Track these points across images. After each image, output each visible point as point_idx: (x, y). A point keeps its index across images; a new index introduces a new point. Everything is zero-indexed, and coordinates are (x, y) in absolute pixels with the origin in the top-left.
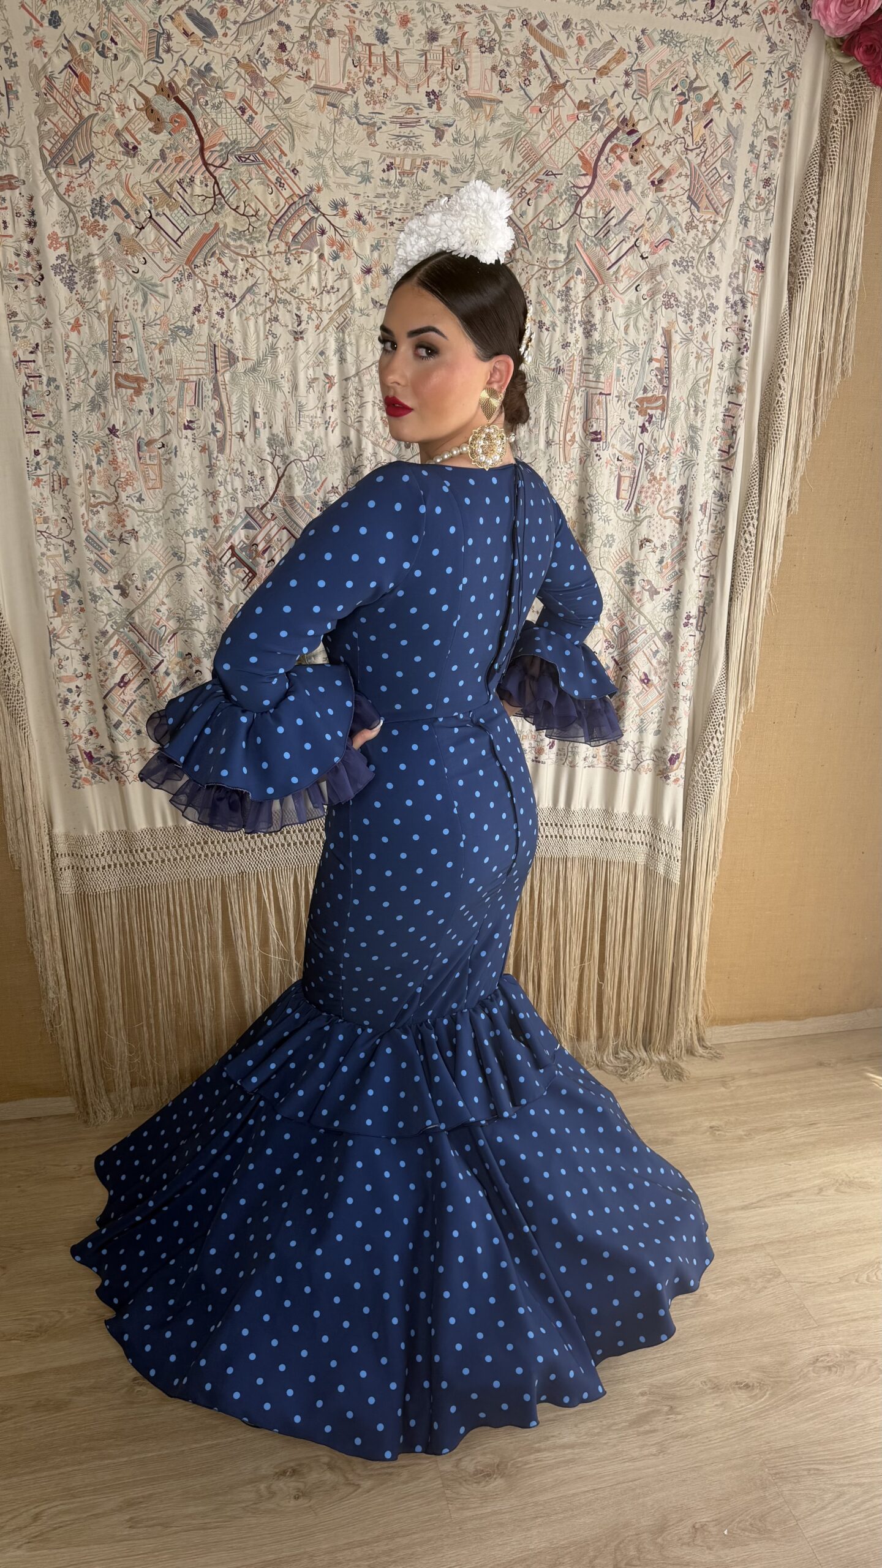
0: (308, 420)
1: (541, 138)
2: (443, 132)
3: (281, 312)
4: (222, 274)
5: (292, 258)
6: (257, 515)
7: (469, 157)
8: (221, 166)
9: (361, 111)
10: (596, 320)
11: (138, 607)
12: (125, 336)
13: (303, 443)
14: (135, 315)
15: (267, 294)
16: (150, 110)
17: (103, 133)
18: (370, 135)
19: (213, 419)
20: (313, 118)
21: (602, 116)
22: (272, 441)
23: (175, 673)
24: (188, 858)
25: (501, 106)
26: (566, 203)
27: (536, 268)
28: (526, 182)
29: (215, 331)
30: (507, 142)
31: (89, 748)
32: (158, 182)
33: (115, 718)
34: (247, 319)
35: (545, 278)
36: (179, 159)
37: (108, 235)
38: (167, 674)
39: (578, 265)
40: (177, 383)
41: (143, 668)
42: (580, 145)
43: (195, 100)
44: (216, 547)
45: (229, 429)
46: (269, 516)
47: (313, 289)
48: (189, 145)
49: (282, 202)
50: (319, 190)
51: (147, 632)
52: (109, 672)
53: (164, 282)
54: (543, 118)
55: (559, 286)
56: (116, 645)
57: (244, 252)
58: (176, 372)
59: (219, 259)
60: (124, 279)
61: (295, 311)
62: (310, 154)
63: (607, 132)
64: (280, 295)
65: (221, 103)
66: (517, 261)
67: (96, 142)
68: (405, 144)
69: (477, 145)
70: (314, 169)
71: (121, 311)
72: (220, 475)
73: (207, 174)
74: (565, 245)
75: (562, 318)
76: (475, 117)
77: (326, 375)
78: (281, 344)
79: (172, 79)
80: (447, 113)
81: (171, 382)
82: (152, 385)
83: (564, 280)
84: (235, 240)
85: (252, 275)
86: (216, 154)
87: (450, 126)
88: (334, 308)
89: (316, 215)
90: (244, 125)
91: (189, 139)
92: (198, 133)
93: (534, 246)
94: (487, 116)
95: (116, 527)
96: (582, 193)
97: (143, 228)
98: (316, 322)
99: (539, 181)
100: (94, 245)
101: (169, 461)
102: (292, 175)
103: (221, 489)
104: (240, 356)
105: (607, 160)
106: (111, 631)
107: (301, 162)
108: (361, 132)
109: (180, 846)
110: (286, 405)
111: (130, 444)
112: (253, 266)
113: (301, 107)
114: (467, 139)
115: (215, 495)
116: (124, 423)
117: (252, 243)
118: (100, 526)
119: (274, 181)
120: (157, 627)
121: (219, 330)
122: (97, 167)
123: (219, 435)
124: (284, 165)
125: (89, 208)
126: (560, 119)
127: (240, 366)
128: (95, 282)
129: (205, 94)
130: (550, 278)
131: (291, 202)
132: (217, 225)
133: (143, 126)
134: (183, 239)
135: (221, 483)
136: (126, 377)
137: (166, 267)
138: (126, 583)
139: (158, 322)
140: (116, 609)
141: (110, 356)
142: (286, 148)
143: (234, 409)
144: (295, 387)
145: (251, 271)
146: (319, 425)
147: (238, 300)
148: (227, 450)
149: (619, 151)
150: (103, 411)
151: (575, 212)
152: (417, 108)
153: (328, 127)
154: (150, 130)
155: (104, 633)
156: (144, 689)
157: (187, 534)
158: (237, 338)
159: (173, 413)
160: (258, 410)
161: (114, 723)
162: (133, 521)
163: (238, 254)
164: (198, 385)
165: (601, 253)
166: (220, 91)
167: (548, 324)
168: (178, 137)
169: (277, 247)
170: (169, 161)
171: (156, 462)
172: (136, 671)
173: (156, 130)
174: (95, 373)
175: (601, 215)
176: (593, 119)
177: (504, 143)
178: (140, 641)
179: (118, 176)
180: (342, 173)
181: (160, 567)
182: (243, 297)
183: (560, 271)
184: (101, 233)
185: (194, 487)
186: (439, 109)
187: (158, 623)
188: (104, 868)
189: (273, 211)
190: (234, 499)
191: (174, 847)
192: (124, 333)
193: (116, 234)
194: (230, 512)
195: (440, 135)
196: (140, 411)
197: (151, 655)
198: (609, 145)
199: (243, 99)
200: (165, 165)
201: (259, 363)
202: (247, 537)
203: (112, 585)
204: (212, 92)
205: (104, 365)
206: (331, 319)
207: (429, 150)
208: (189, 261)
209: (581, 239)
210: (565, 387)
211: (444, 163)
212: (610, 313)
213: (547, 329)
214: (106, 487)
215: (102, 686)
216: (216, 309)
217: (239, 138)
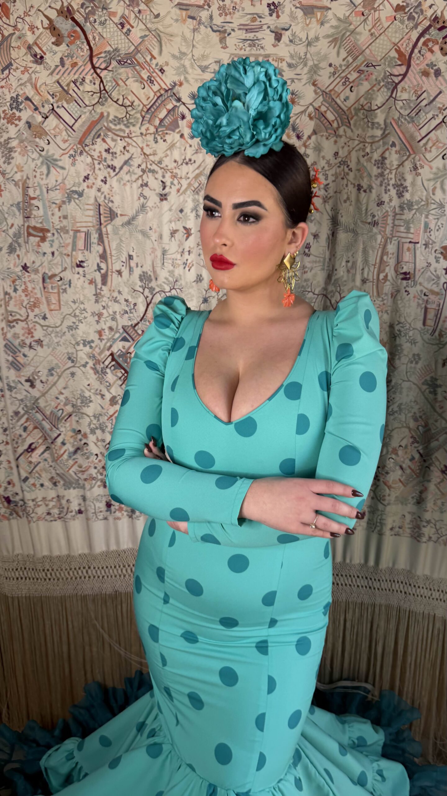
0: (170, 261)
1: (363, 38)
2: (281, 35)
3: (150, 179)
4: (106, 151)
5: (159, 138)
6: (131, 331)
7: (302, 55)
8: (105, 69)
9: (214, 22)
10: (408, 183)
11: (44, 395)
12: (34, 198)
13: (166, 279)
14: (42, 183)
15: (139, 166)
16: (53, 28)
17: (19, 48)
18: (222, 40)
19: (98, 260)
20: (176, 28)
21: (416, 16)
22: (144, 277)
23: (70, 443)
24: (76, 578)
25: (330, 11)
26: (384, 89)
27: (356, 142)
28: (349, 73)
29: (99, 194)
30: (335, 41)
31: (9, 494)
32: (58, 82)
33: (24, 475)
34: (124, 184)
35: (364, 150)
36: (74, 65)
37: (22, 124)
38: (63, 444)
39: (392, 139)
40: (71, 233)
41: (46, 439)
42: (397, 40)
43: (86, 19)
44: (100, 354)
45: (110, 267)
46: (140, 332)
47: (175, 161)
48: (82, 54)
49: (152, 95)
50: (181, 84)
51: (48, 413)
52: (20, 441)
53: (62, 158)
54: (365, 20)
55: (376, 156)
56: (26, 422)
57: (122, 134)
58: (70, 224)
59: (104, 140)
60: (35, 155)
61: (161, 178)
62: (174, 56)
63: (420, 29)
64: (149, 166)
65: (106, 20)
66: (341, 137)
67: (14, 54)
68: (250, 46)
69: (309, 44)
70: (178, 68)
71: (31, 180)
72: (105, 301)
73: (95, 75)
74: (382, 123)
75: (378, 182)
76: (308, 21)
77: (185, 228)
78: (150, 204)
79: (70, 4)
80: (284, 19)
81: (67, 232)
82: (53, 234)
83: (380, 151)
84: (115, 125)
85: (128, 151)
86: (102, 60)
87: (287, 30)
88: (191, 176)
89: (178, 104)
90: (123, 37)
91: (81, 48)
92: (89, 44)
93: (355, 125)
94: (317, 21)
95: (27, 338)
96: (397, 80)
97: (47, 117)
98: (178, 187)
99: (360, 72)
100: (12, 131)
101: (65, 291)
102: (160, 73)
103: (104, 311)
104: (119, 212)
105: (420, 52)
106: (22, 412)
107: (167, 64)
108: (215, 37)
109: (71, 569)
110: (154, 250)
111: (38, 278)
112: (129, 144)
113: (168, 21)
114: (301, 40)
115: (100, 315)
116: (34, 262)
117: (128, 127)
118: (15, 336)
119: (146, 78)
120: (55, 410)
121: (103, 193)
122: (14, 73)
123: (102, 271)
124: (154, 66)
125: (8, 104)
126: (379, 20)
127: (118, 221)
128: (13, 158)
129: (94, 14)
130: (368, 150)
131: (158, 94)
132: (102, 114)
133: (47, 40)
134: (77, 124)
135: (104, 307)
136: (35, 228)
137: (64, 146)
138: (34, 378)
139: (58, 187)
140: (26, 396)
141: (24, 212)
142: (155, 53)
143: (114, 252)
144: (161, 237)
145: (127, 148)
146: (179, 265)
147: (117, 170)
148: (109, 283)
149: (430, 44)
150: (18, 252)
151: (391, 96)
152: (260, 17)
153: (189, 35)
154: (53, 43)
155: (17, 413)
156: (46, 455)
157: (78, 344)
158: (117, 199)
159: (68, 255)
160: (134, 254)
161: (23, 478)
162: (39, 334)
163: (118, 136)
164: (88, 235)
165: (413, 129)
166: (105, 11)
167: (365, 187)
168: (73, 47)
169: (147, 129)
170: (66, 67)
171: (56, 291)
172: (40, 441)
173: (57, 44)
174: (12, 225)
175: (414, 98)
176: (409, 19)
177: (331, 42)
178: (43, 420)
179: (30, 79)
180: (199, 71)
181: (59, 367)
182: (121, 168)
183: (377, 144)
184: (17, 122)
185: (84, 310)
186: (278, 17)
187: (56, 407)
188: (17, 579)
189: (145, 103)
190: (113, 319)
191: (66, 570)
192: (32, 196)
193: (28, 123)
194: (111, 329)
195: (278, 37)
196: (45, 253)
197: (51, 430)
198: (422, 40)
199: (123, 17)
200: (63, 70)
201: (133, 218)
202: (124, 347)
203: (23, 380)
204: (99, 12)
205: (18, 220)
206: (190, 184)
207: (270, 50)
208: (81, 142)
209: (396, 118)
210: (379, 237)
211: (282, 60)
212: (420, 177)
213: (365, 191)
214: (20, 309)
215: (15, 451)
216: (101, 177)
217: (120, 46)
